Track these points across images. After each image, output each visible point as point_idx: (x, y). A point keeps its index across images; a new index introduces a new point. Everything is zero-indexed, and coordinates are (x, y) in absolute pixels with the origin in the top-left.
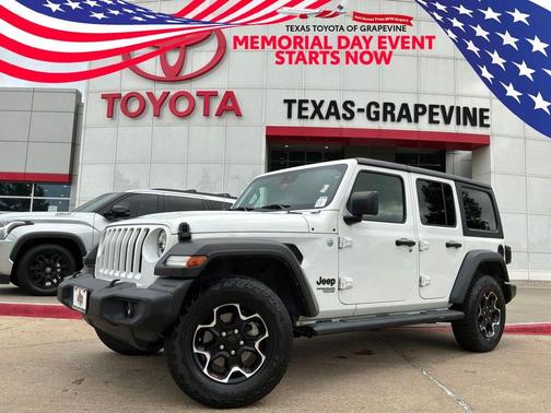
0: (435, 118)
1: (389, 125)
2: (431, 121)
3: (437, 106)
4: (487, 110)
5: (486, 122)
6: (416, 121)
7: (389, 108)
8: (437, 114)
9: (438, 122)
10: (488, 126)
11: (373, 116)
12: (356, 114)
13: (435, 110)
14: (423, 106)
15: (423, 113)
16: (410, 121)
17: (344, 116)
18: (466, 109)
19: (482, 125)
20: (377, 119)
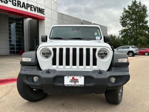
0: (32, 9)
1: (19, 8)
2: (31, 10)
3: (32, 6)
4: (44, 10)
5: (44, 13)
6: (27, 9)
7: (19, 3)
8: (32, 8)
9: (33, 10)
10: (44, 14)
11: (14, 4)
12: (9, 2)
13: (32, 7)
14: (29, 5)
15: (29, 7)
16: (25, 8)
17: (4, 1)
18: (39, 8)
19: (43, 14)
20: (15, 5)
